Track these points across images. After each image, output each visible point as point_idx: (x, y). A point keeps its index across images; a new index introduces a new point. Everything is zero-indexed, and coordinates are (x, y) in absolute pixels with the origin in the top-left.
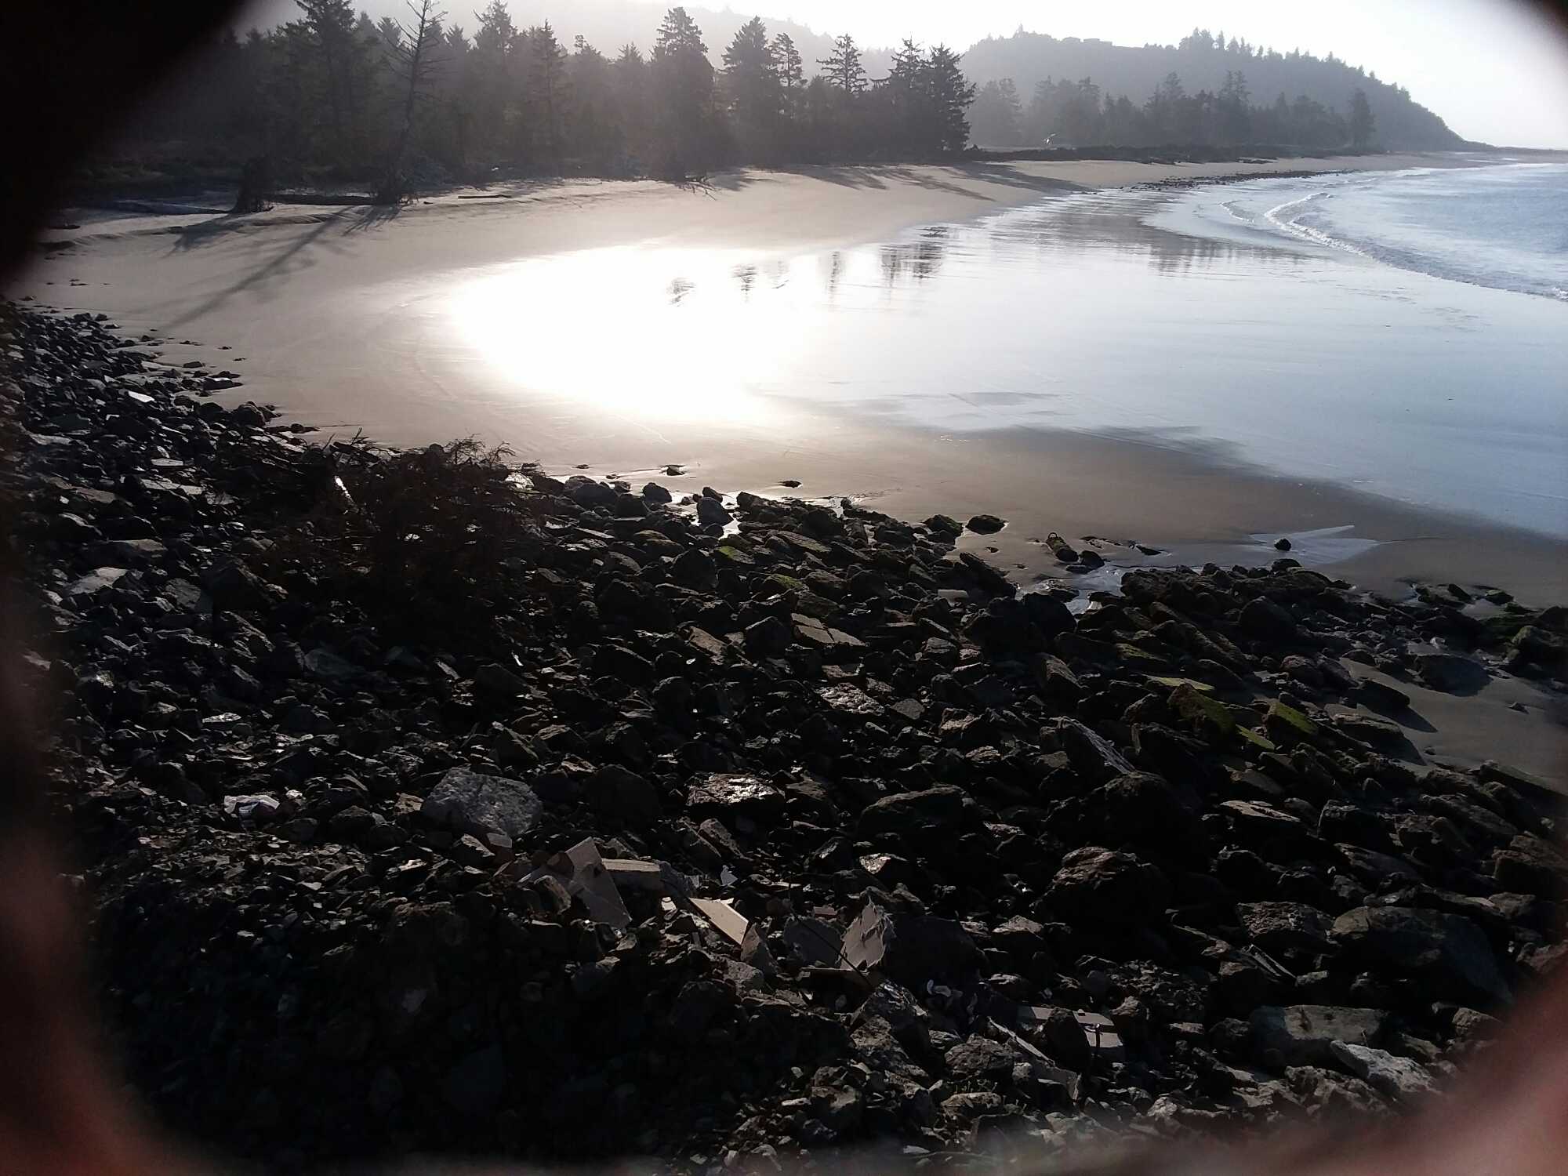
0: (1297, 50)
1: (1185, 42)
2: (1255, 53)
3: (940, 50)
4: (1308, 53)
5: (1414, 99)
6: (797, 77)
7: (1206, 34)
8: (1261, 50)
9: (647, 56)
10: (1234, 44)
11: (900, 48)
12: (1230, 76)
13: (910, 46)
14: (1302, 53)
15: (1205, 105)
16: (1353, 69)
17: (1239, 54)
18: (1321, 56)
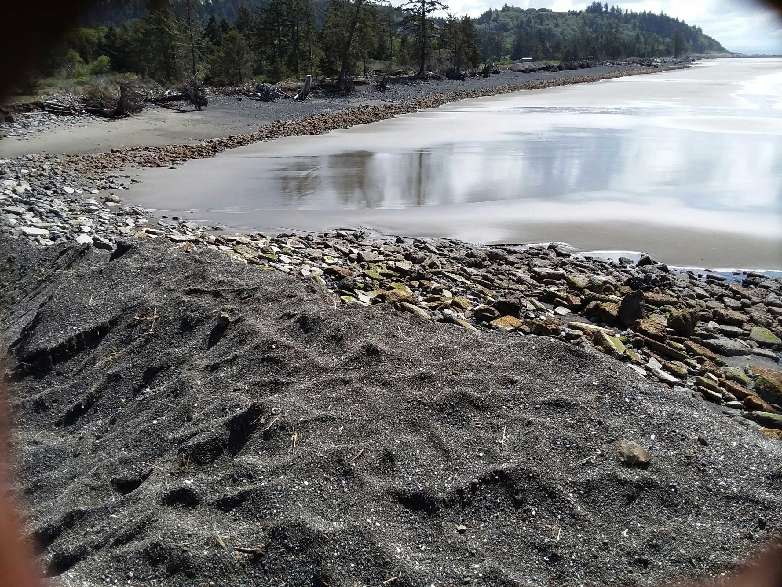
0: (645, 11)
1: (588, 10)
2: (624, 13)
3: (466, 17)
4: (650, 12)
5: (704, 33)
7: (599, 4)
8: (627, 11)
10: (613, 9)
12: (612, 24)
13: (450, 16)
15: (600, 40)
16: (673, 19)
17: (616, 14)
18: (657, 13)
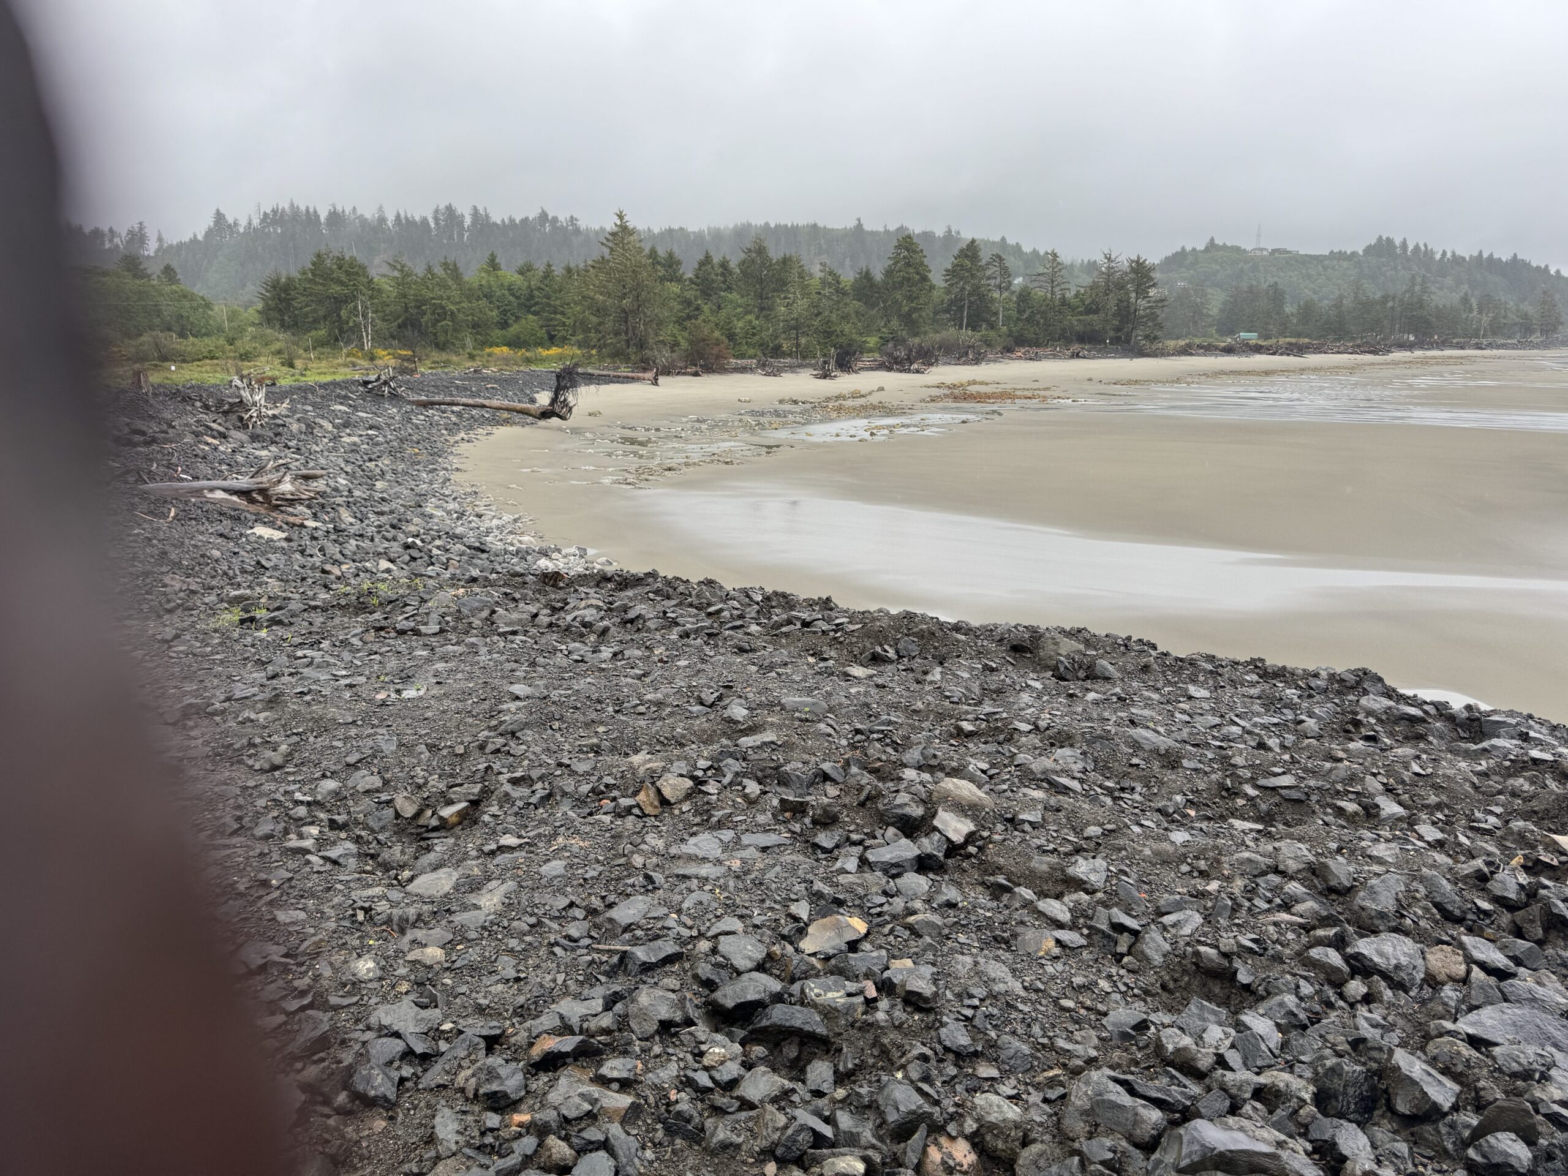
0: (1481, 253)
1: (1368, 250)
3: (1137, 262)
4: (1491, 255)
6: (1007, 288)
7: (1390, 241)
8: (1444, 253)
9: (878, 276)
10: (1417, 247)
11: (1100, 259)
12: (1413, 277)
13: (1109, 259)
14: (1485, 255)
15: (1390, 304)
16: (1538, 268)
17: (1423, 256)
18: (1505, 256)
